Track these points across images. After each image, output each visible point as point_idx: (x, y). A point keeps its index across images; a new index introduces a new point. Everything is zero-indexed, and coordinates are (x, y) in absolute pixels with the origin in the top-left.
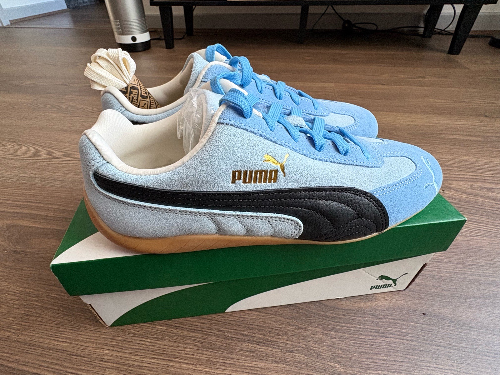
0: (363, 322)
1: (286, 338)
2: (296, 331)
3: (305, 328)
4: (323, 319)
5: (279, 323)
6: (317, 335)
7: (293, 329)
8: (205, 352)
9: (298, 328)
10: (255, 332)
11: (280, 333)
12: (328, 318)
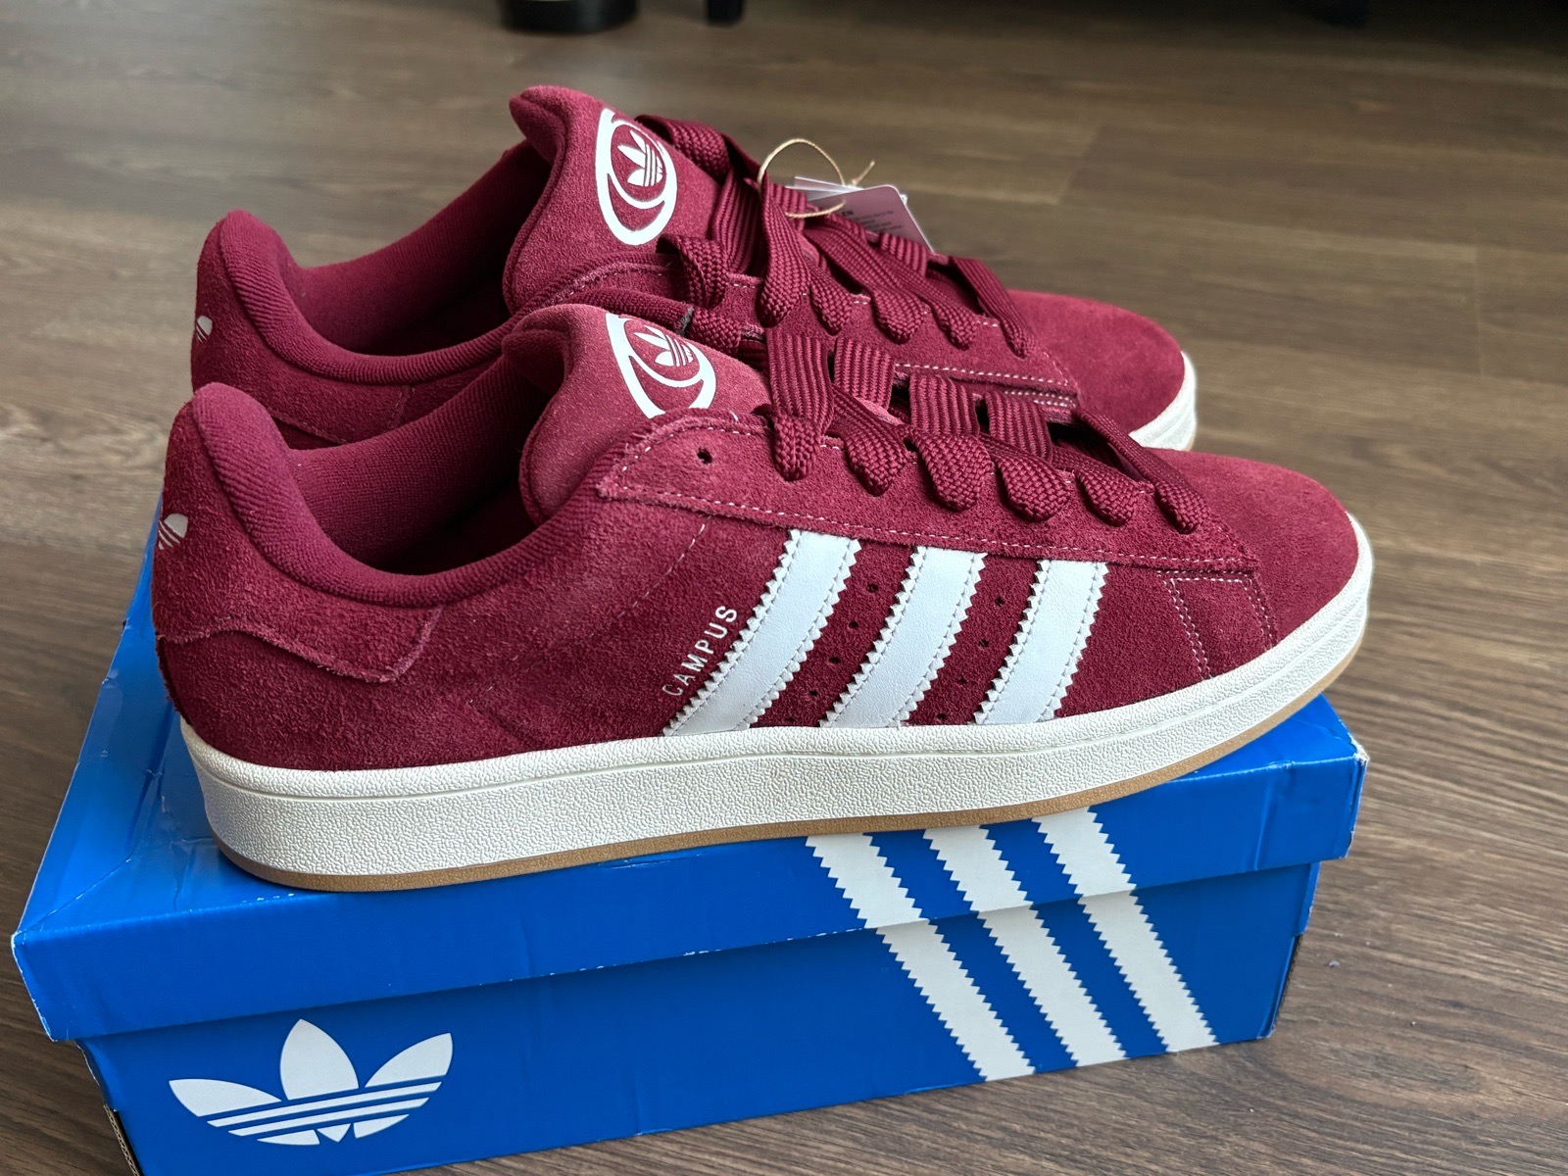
0: (1419, 1146)
1: (1146, 1155)
2: (1184, 1140)
3: (1215, 1138)
4: (1281, 1120)
5: (1128, 1113)
6: (1251, 1159)
7: (1174, 1133)
8: (882, 1160)
9: (1191, 1133)
10: (1046, 1127)
11: (1131, 1140)
12: (1300, 1118)
